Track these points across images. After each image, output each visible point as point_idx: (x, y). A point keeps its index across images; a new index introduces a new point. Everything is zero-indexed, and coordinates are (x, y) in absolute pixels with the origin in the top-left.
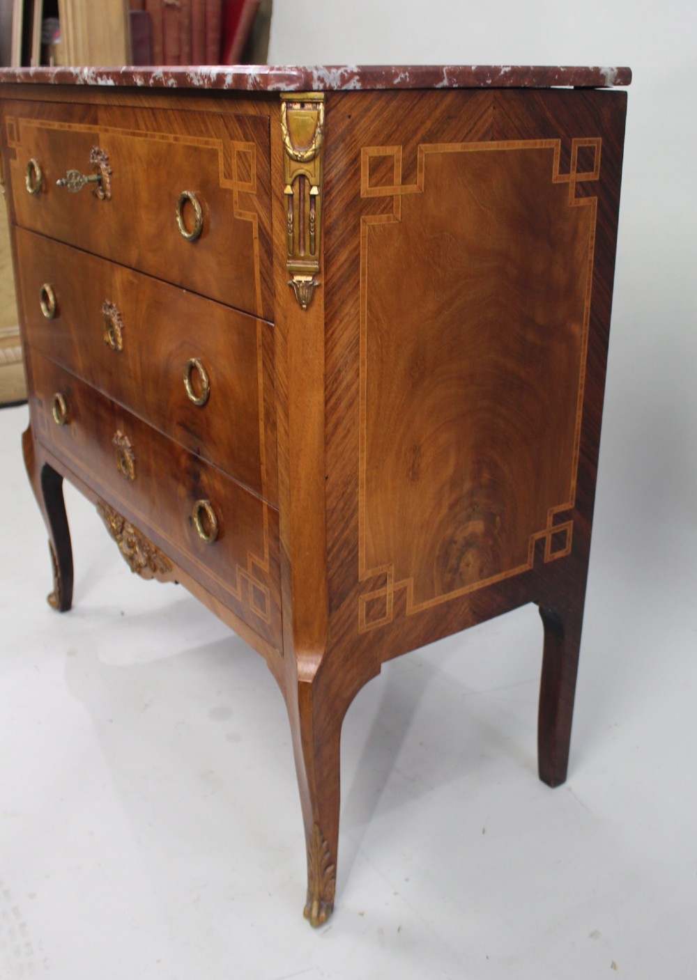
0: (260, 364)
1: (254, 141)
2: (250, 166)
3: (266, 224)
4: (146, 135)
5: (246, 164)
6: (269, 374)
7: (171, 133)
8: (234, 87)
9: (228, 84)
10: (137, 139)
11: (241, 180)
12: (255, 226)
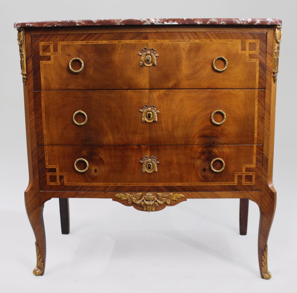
0: (256, 103)
1: (258, 39)
2: (256, 46)
3: (263, 61)
4: (189, 41)
5: (254, 46)
6: (261, 104)
7: (208, 39)
8: (261, 24)
9: (258, 23)
10: (181, 43)
11: (251, 50)
12: (258, 63)
